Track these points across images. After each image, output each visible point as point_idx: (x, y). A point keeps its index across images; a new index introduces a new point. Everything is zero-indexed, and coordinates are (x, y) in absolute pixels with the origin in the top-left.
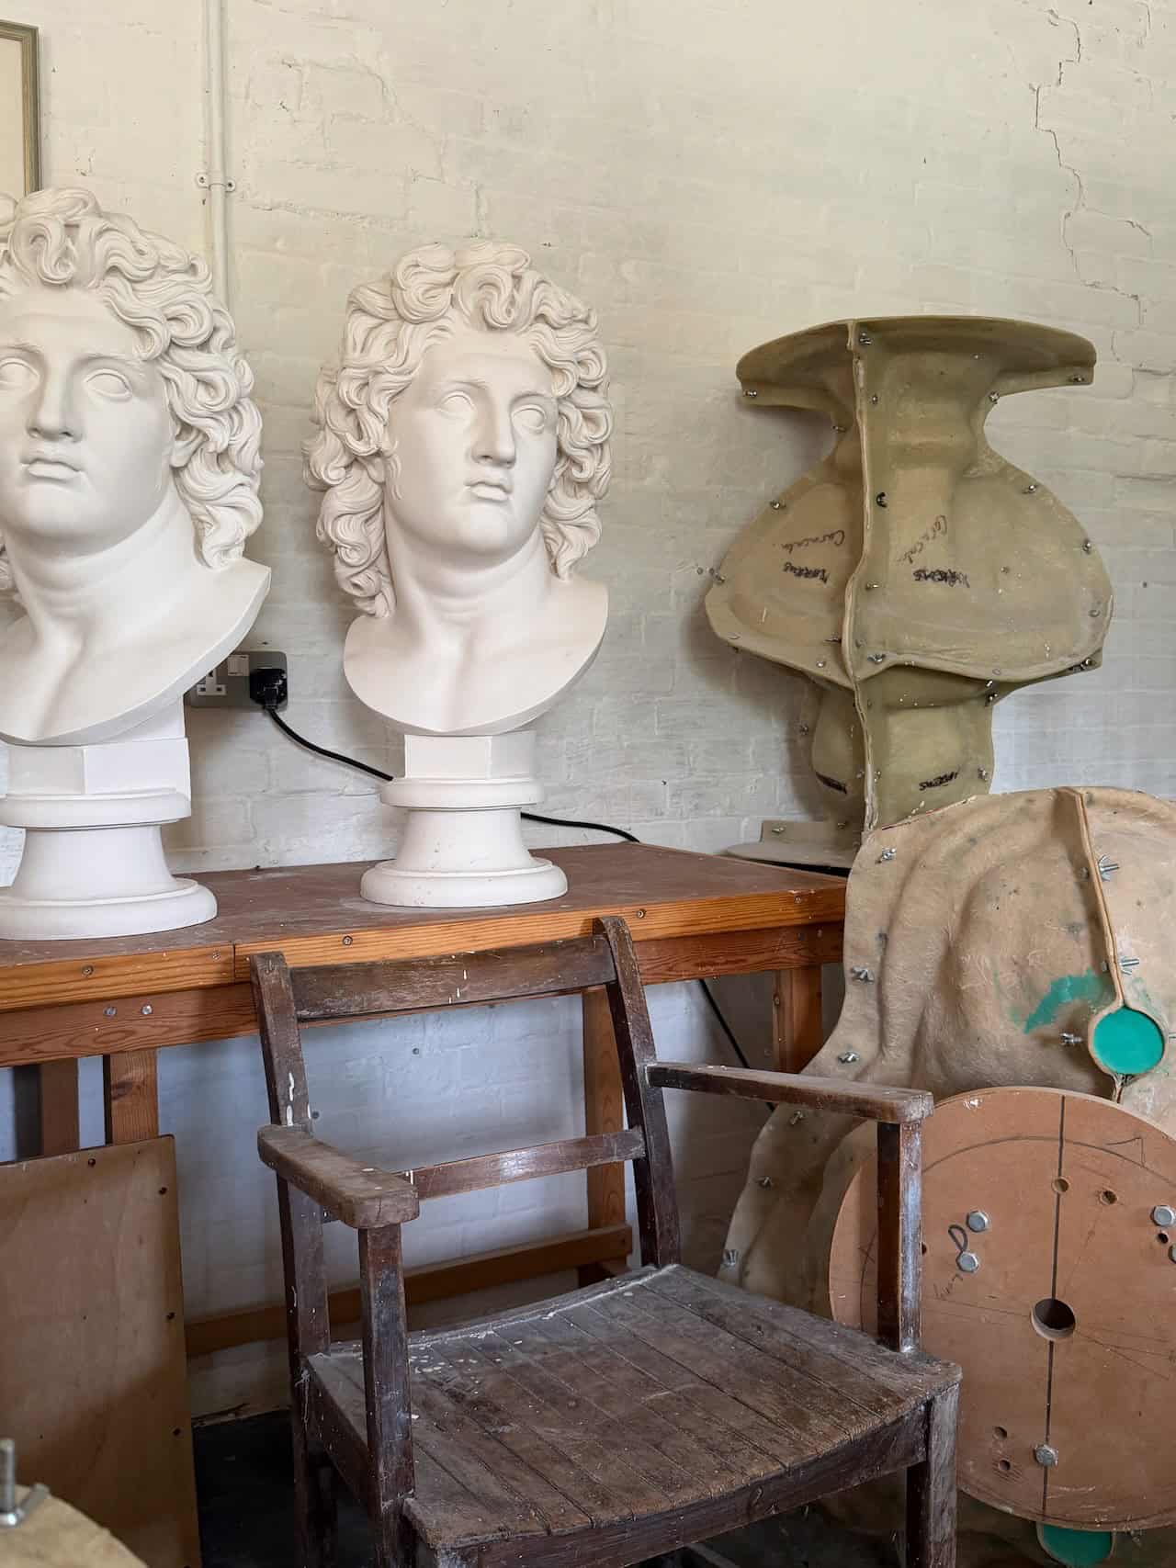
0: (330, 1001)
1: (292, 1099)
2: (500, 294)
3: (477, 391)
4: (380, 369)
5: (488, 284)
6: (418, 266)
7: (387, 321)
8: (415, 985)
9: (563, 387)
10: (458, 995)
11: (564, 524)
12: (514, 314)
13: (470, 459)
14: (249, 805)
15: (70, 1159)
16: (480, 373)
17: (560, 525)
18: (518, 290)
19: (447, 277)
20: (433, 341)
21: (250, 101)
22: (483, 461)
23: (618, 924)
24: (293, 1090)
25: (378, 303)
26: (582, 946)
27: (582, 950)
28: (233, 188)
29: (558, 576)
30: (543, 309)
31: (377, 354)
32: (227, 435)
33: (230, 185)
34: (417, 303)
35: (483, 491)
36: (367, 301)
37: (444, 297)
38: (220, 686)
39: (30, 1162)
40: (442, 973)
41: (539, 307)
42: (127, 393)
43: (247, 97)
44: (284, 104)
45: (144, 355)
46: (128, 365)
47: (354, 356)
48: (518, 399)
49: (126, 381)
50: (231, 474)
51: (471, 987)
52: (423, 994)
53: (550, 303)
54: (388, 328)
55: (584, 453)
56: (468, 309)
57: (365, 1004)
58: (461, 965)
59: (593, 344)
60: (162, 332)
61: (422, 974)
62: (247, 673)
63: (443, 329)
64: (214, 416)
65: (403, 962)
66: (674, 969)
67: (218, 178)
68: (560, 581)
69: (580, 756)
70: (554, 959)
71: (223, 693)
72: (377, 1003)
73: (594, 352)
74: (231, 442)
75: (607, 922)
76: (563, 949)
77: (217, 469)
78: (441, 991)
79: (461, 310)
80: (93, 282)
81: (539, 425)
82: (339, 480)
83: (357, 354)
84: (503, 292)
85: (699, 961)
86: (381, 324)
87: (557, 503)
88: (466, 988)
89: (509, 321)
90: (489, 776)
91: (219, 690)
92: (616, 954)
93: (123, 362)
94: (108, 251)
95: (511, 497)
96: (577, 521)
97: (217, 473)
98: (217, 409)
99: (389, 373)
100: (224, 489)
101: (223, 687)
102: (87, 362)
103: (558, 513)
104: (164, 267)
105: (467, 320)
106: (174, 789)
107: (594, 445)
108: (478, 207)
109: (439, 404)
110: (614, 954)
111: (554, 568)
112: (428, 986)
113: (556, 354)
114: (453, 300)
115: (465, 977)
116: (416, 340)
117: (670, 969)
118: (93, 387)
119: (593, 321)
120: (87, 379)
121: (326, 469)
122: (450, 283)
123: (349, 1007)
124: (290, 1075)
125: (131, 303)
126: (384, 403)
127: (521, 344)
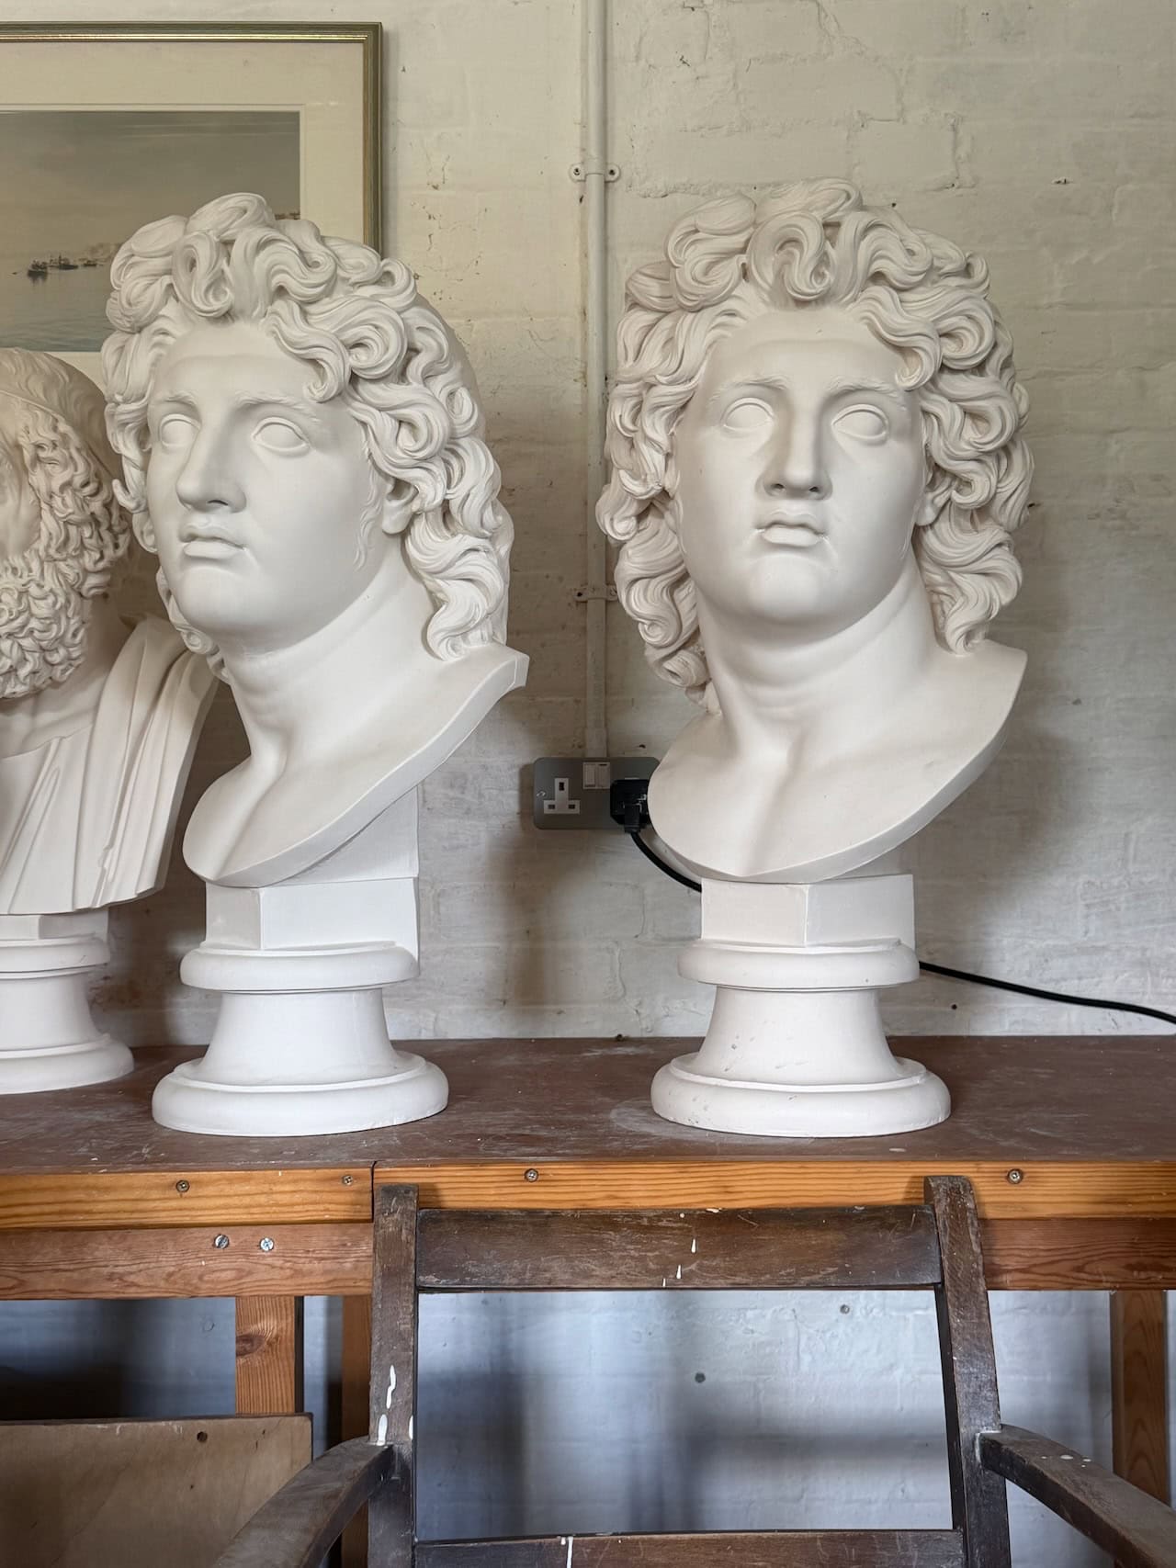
0: (473, 1266)
1: (388, 1405)
2: (802, 253)
3: (774, 393)
4: (652, 380)
5: (789, 242)
6: (697, 231)
7: (667, 313)
8: (612, 1253)
9: (914, 375)
10: (679, 1276)
11: (958, 573)
12: (830, 277)
13: (762, 488)
14: (617, 954)
15: (175, 1427)
16: (777, 367)
17: (952, 574)
18: (833, 245)
19: (738, 240)
20: (718, 331)
21: (642, 63)
22: (776, 492)
23: (959, 1189)
24: (393, 1392)
25: (651, 290)
26: (892, 1221)
27: (890, 1227)
28: (616, 175)
29: (948, 648)
30: (878, 265)
31: (652, 360)
32: (441, 487)
33: (612, 172)
34: (693, 283)
35: (778, 535)
36: (639, 292)
37: (733, 266)
38: (572, 802)
39: (125, 1424)
40: (657, 1239)
41: (871, 262)
42: (304, 445)
43: (638, 58)
44: (684, 60)
45: (319, 395)
46: (295, 409)
47: (626, 367)
48: (836, 399)
49: (298, 431)
50: (460, 536)
51: (700, 1267)
52: (623, 1268)
53: (889, 254)
54: (666, 323)
55: (972, 466)
56: (766, 281)
57: (528, 1275)
58: (690, 1231)
59: (965, 305)
60: (337, 364)
61: (626, 1236)
62: (609, 787)
63: (732, 314)
64: (422, 463)
65: (603, 1217)
66: (1087, 1268)
67: (594, 165)
68: (953, 654)
69: (1107, 903)
70: (842, 1236)
71: (577, 811)
72: (548, 1275)
73: (970, 317)
74: (448, 497)
75: (939, 1185)
76: (859, 1221)
77: (445, 531)
78: (652, 1266)
79: (757, 285)
80: (258, 309)
81: (879, 432)
82: (628, 533)
83: (630, 362)
84: (805, 249)
85: (1134, 1261)
86: (659, 319)
87: (942, 543)
88: (693, 1267)
89: (819, 288)
90: (806, 943)
91: (572, 807)
92: (945, 1240)
93: (287, 406)
94: (269, 270)
95: (827, 541)
96: (977, 566)
97: (447, 538)
98: (420, 455)
99: (663, 384)
100: (450, 557)
101: (577, 803)
102: (247, 410)
103: (945, 556)
104: (345, 280)
105: (765, 296)
106: (393, 943)
107: (988, 453)
108: (956, 145)
109: (723, 418)
110: (942, 1239)
111: (940, 637)
112: (632, 1258)
113: (898, 327)
114: (745, 273)
115: (693, 1250)
116: (696, 335)
117: (1079, 1269)
118: (261, 442)
119: (979, 271)
120: (255, 432)
121: (612, 520)
122: (743, 251)
123: (503, 1277)
124: (392, 1370)
125: (297, 331)
126: (660, 426)
127: (845, 321)
